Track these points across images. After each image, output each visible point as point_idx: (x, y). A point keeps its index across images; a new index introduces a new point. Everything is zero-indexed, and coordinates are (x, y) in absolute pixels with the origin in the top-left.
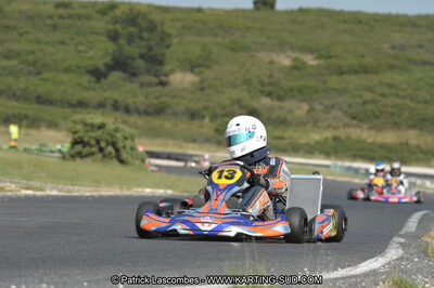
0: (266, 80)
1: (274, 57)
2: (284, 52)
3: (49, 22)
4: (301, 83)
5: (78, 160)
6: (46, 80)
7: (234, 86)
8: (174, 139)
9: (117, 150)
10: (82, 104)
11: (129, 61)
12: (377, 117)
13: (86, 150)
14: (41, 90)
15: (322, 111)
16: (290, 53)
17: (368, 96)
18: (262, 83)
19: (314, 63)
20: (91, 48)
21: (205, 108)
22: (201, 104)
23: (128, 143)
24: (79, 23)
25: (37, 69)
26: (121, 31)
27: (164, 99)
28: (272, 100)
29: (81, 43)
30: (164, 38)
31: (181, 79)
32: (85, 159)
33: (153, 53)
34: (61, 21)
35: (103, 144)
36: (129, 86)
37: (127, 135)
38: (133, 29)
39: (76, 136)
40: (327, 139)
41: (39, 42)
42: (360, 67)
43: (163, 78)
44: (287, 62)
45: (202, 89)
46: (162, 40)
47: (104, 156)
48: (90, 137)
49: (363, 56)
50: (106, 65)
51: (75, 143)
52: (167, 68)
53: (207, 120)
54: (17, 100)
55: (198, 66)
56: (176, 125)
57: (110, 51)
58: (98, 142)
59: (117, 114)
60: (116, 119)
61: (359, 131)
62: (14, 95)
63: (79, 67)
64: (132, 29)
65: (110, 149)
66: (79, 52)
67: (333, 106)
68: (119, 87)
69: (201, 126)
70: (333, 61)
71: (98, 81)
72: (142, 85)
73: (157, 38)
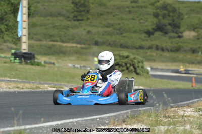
3: (127, 9)
6: (125, 37)
8: (183, 63)
9: (135, 68)
10: (141, 48)
11: (164, 27)
14: (122, 42)
20: (147, 21)
21: (200, 48)
22: (199, 46)
24: (141, 9)
25: (121, 31)
26: (159, 12)
27: (180, 44)
29: (142, 19)
33: (175, 23)
34: (133, 9)
35: (128, 65)
36: (164, 38)
37: (140, 61)
38: (165, 12)
41: (122, 19)
43: (180, 34)
45: (198, 39)
46: (179, 16)
47: (129, 71)
48: (122, 62)
50: (153, 29)
52: (182, 29)
53: (200, 53)
54: (111, 47)
55: (197, 28)
56: (186, 56)
57: (155, 22)
58: (126, 64)
60: (157, 54)
62: (110, 44)
63: (140, 30)
65: (132, 67)
66: (141, 23)
68: (160, 40)
69: (197, 56)
71: (149, 36)
72: (170, 38)
73: (177, 16)
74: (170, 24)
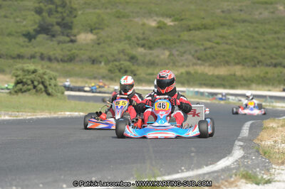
0: (141, 36)
1: (145, 21)
2: (152, 17)
4: (164, 37)
5: (20, 94)
7: (120, 41)
8: (82, 77)
9: (46, 87)
10: (20, 57)
11: (50, 27)
12: (214, 58)
13: (25, 88)
15: (178, 55)
16: (155, 18)
17: (208, 44)
18: (138, 39)
19: (172, 24)
20: (24, 19)
21: (101, 56)
22: (99, 54)
23: (53, 82)
24: (16, 3)
26: (43, 7)
27: (74, 51)
28: (145, 49)
29: (18, 17)
30: (72, 12)
31: (85, 38)
32: (24, 94)
33: (65, 21)
35: (36, 83)
36: (51, 43)
37: (52, 77)
39: (18, 78)
40: (182, 73)
42: (202, 25)
43: (73, 38)
44: (154, 24)
45: (99, 44)
46: (71, 12)
47: (37, 91)
48: (28, 79)
49: (203, 18)
50: (35, 30)
51: (18, 83)
52: (75, 31)
53: (103, 64)
55: (96, 29)
56: (83, 68)
57: (37, 21)
58: (33, 82)
59: (43, 62)
60: (43, 66)
61: (202, 67)
63: (17, 33)
64: (51, 6)
65: (41, 86)
66: (17, 22)
67: (185, 52)
68: (44, 45)
69: (99, 68)
70: (184, 22)
71: (30, 40)
72: (59, 42)
73: (67, 12)
74: (58, 24)
